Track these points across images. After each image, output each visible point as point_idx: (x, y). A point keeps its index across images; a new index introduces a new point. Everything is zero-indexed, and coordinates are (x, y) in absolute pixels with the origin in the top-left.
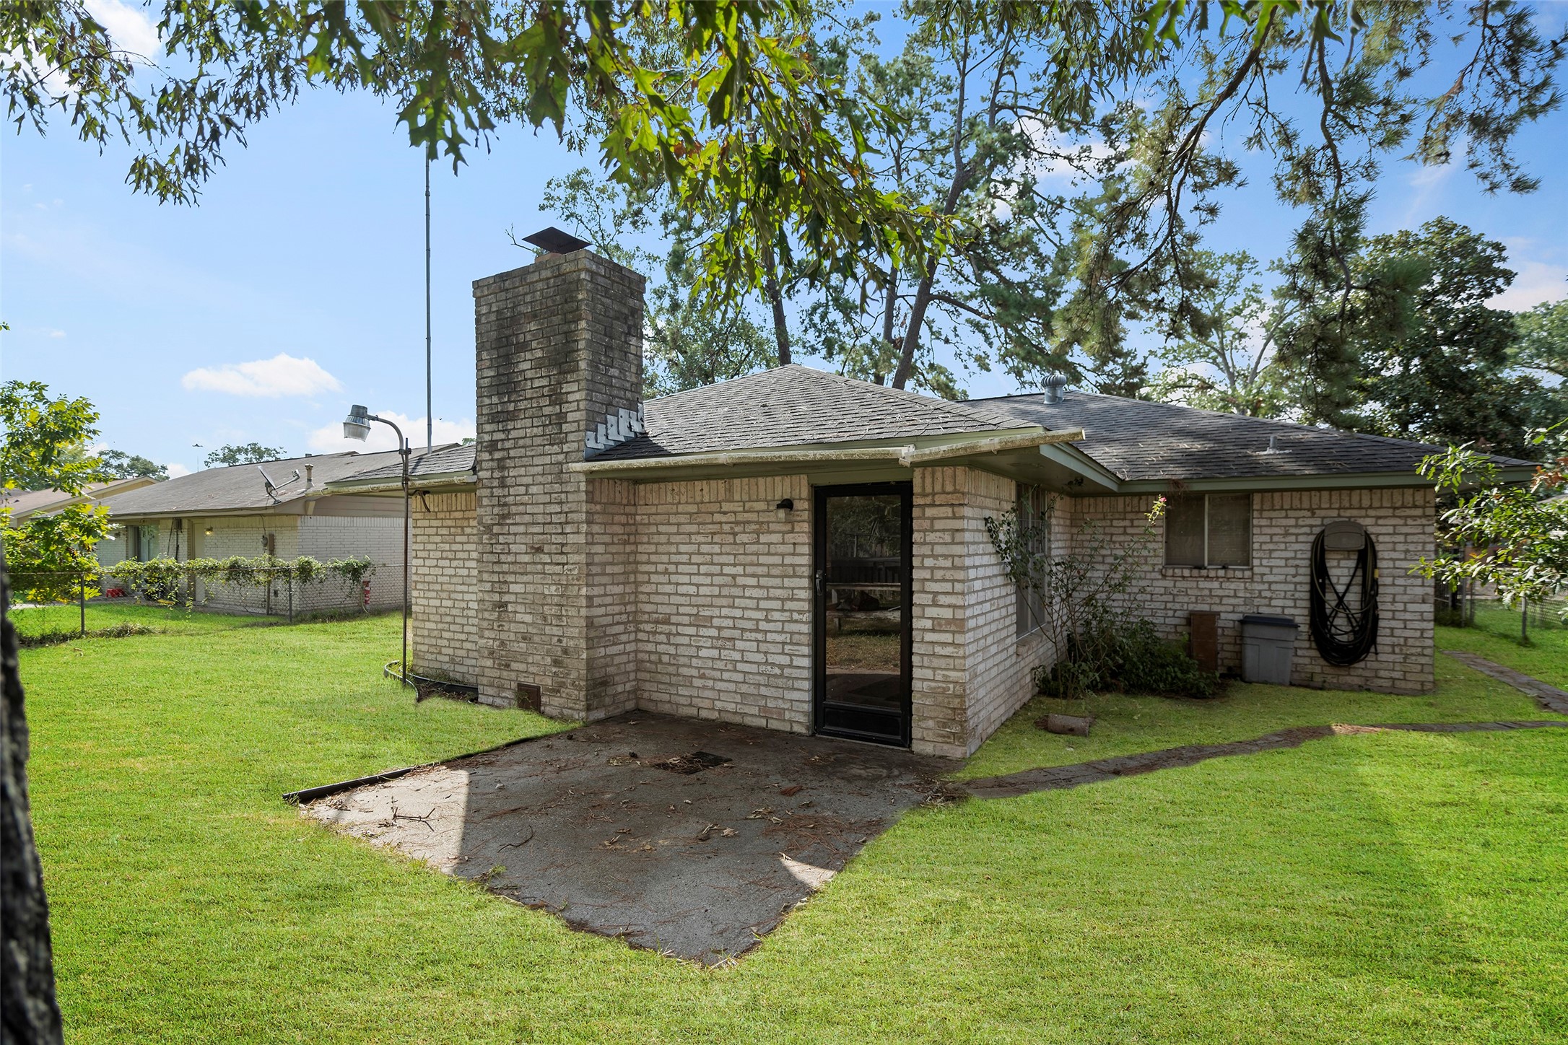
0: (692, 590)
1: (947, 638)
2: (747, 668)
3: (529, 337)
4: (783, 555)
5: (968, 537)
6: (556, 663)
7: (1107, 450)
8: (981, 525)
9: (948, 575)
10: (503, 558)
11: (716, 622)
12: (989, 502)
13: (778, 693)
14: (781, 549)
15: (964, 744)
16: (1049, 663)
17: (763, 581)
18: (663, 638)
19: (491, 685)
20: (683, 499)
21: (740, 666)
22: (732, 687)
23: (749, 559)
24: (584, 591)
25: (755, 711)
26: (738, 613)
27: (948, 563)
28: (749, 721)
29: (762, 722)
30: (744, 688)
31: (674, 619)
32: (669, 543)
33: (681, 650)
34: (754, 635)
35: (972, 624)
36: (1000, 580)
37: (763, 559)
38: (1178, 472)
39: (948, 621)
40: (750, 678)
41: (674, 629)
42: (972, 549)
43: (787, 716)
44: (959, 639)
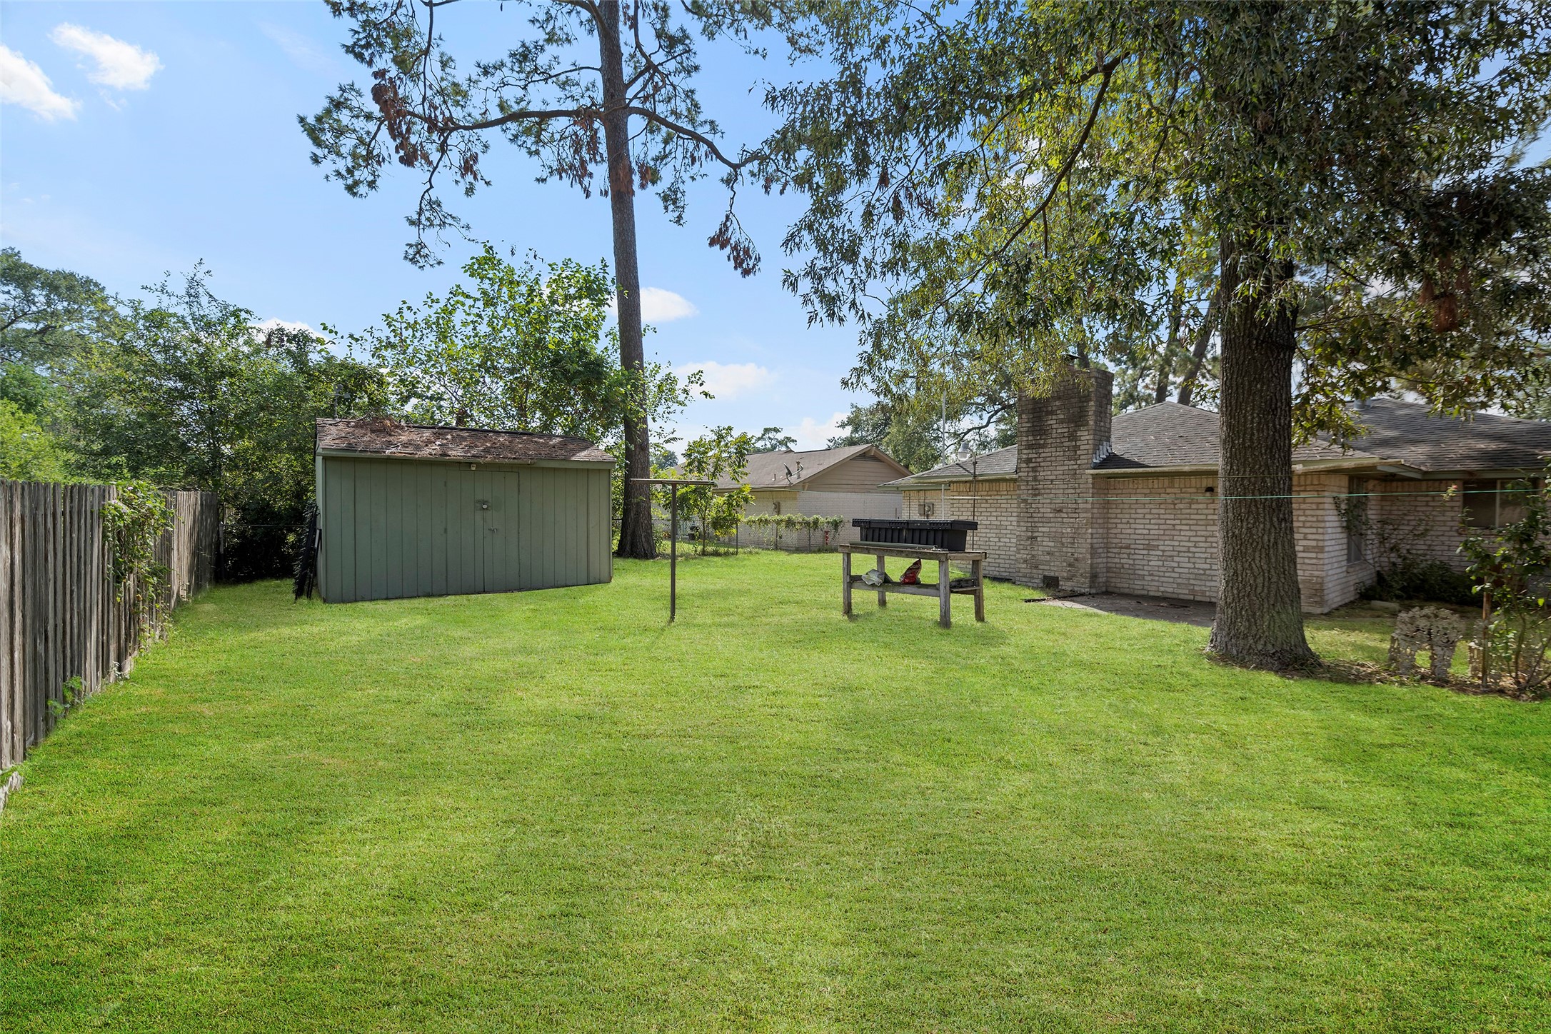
0: (1146, 532)
1: (1314, 555)
2: (1181, 570)
3: (1054, 408)
4: (1207, 515)
5: (1327, 506)
6: (1070, 565)
7: (1413, 449)
8: (1331, 500)
9: (1314, 525)
10: (1035, 515)
11: (1161, 548)
12: (1335, 489)
13: (1203, 583)
14: (1206, 511)
15: (1322, 607)
16: (1368, 582)
17: (1193, 528)
18: (1126, 556)
19: (1025, 577)
20: (1140, 486)
21: (1176, 570)
22: (1171, 580)
23: (1183, 517)
24: (1090, 531)
25: (1187, 592)
26: (1177, 543)
27: (1315, 519)
28: (1181, 597)
29: (1192, 597)
30: (1179, 581)
31: (1132, 546)
32: (1130, 508)
33: (1137, 562)
34: (1186, 554)
35: (1327, 549)
36: (1339, 530)
37: (1192, 517)
38: (1473, 466)
39: (1313, 547)
40: (1184, 576)
41: (1132, 551)
42: (1328, 512)
43: (1208, 594)
44: (1320, 556)
